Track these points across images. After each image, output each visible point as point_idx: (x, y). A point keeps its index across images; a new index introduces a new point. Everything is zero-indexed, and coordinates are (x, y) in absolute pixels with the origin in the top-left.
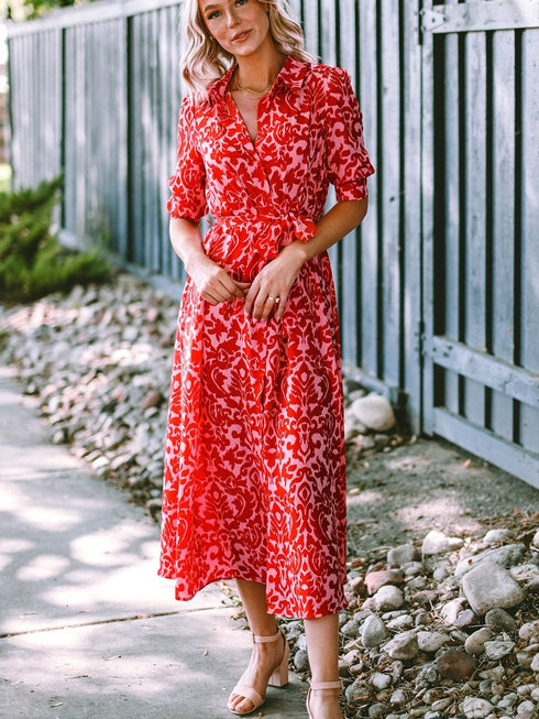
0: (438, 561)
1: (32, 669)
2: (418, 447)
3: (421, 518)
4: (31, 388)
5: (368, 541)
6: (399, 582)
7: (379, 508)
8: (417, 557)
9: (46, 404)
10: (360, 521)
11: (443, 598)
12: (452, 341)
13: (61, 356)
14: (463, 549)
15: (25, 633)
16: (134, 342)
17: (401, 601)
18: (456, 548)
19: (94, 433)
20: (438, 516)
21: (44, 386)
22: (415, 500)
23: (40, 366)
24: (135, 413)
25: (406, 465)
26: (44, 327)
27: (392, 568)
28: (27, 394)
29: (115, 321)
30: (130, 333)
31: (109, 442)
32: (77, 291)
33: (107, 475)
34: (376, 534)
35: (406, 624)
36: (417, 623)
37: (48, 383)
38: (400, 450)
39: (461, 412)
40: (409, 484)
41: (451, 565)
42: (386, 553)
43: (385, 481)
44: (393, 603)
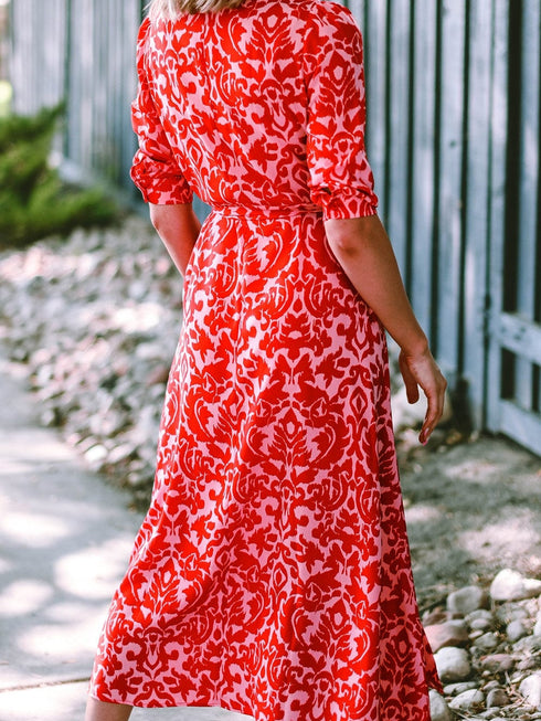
0: (512, 610)
2: (478, 447)
3: (487, 544)
4: (20, 353)
5: (423, 573)
6: (462, 641)
7: (433, 528)
8: (486, 604)
9: (35, 374)
11: (521, 666)
12: (525, 321)
13: (58, 315)
16: (140, 300)
17: (468, 669)
18: (535, 594)
19: (90, 414)
20: (508, 543)
21: (37, 348)
22: (479, 520)
23: (32, 327)
24: (141, 392)
26: (39, 279)
27: (455, 617)
28: (14, 359)
29: (119, 274)
30: (137, 288)
31: (108, 427)
32: (78, 237)
33: (105, 470)
34: (431, 565)
35: (475, 704)
36: (489, 703)
37: (40, 348)
38: (458, 451)
39: (535, 407)
40: (471, 498)
41: (529, 617)
42: (446, 596)
43: (440, 492)
44: (458, 673)
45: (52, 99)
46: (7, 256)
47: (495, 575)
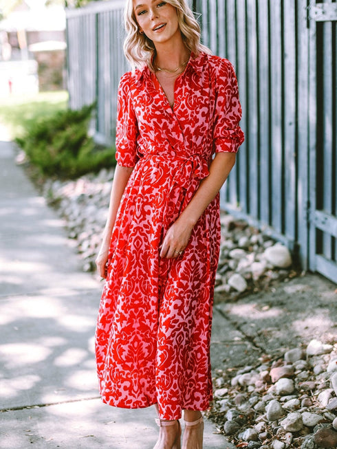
0: (317, 360)
1: (59, 430)
2: (306, 279)
3: (307, 328)
4: (73, 234)
5: (273, 343)
6: (291, 375)
7: (280, 320)
8: (304, 357)
9: (80, 245)
10: (269, 329)
11: (319, 387)
12: (327, 214)
13: (93, 214)
14: (332, 353)
15: (57, 403)
17: (292, 389)
18: (329, 352)
20: (318, 327)
21: (81, 232)
22: (303, 315)
23: (79, 221)
25: (298, 291)
26: (83, 195)
27: (288, 364)
28: (70, 238)
32: (103, 173)
34: (278, 339)
35: (295, 406)
36: (302, 405)
37: (83, 231)
38: (295, 280)
39: (333, 258)
40: (300, 305)
41: (325, 363)
42: (284, 353)
43: (285, 302)
44: (288, 390)
45: (89, 101)
46: (66, 184)
47: (310, 342)
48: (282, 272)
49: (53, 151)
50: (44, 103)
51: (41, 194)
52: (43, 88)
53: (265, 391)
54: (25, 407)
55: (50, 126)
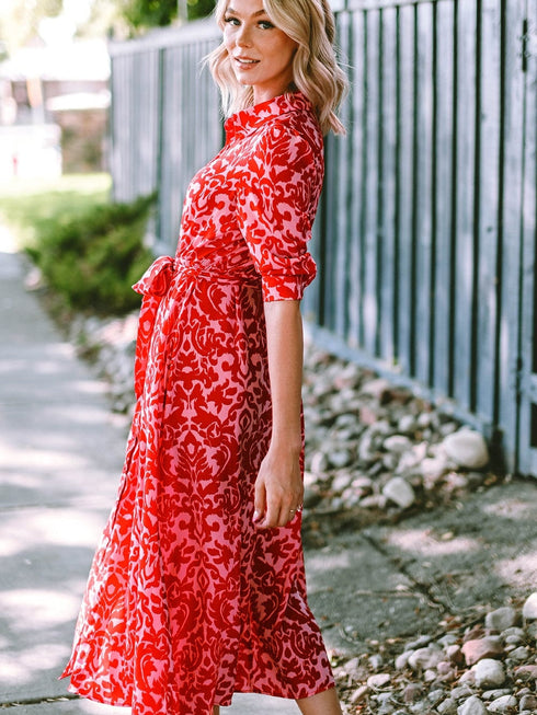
2: (512, 488)
3: (519, 571)
4: (120, 406)
5: (463, 596)
6: (498, 654)
7: (473, 557)
8: (518, 622)
10: (455, 572)
17: (502, 678)
20: (536, 571)
22: (512, 550)
27: (492, 634)
28: (115, 411)
34: (471, 588)
35: (509, 708)
36: (521, 707)
38: (495, 490)
40: (505, 531)
42: (485, 615)
43: (480, 526)
44: (496, 681)
45: (146, 189)
46: (109, 323)
47: (527, 597)
48: (472, 476)
49: (87, 269)
50: (70, 194)
51: (66, 339)
52: (69, 168)
53: (455, 680)
54: (44, 700)
55: (83, 229)
